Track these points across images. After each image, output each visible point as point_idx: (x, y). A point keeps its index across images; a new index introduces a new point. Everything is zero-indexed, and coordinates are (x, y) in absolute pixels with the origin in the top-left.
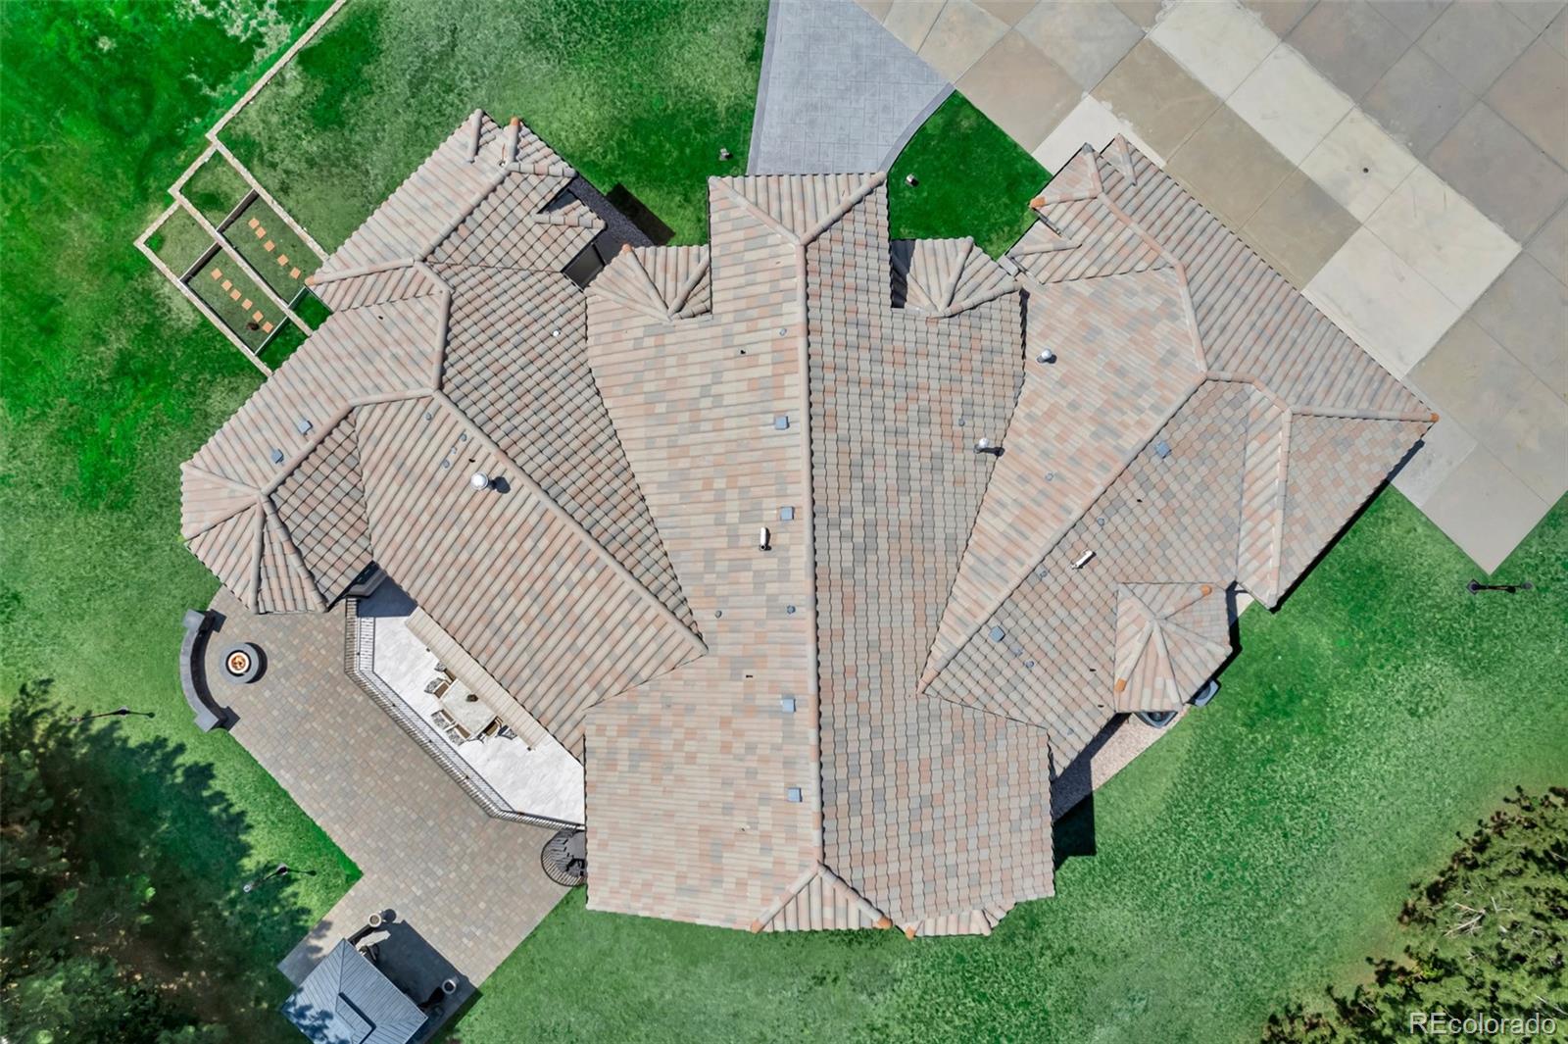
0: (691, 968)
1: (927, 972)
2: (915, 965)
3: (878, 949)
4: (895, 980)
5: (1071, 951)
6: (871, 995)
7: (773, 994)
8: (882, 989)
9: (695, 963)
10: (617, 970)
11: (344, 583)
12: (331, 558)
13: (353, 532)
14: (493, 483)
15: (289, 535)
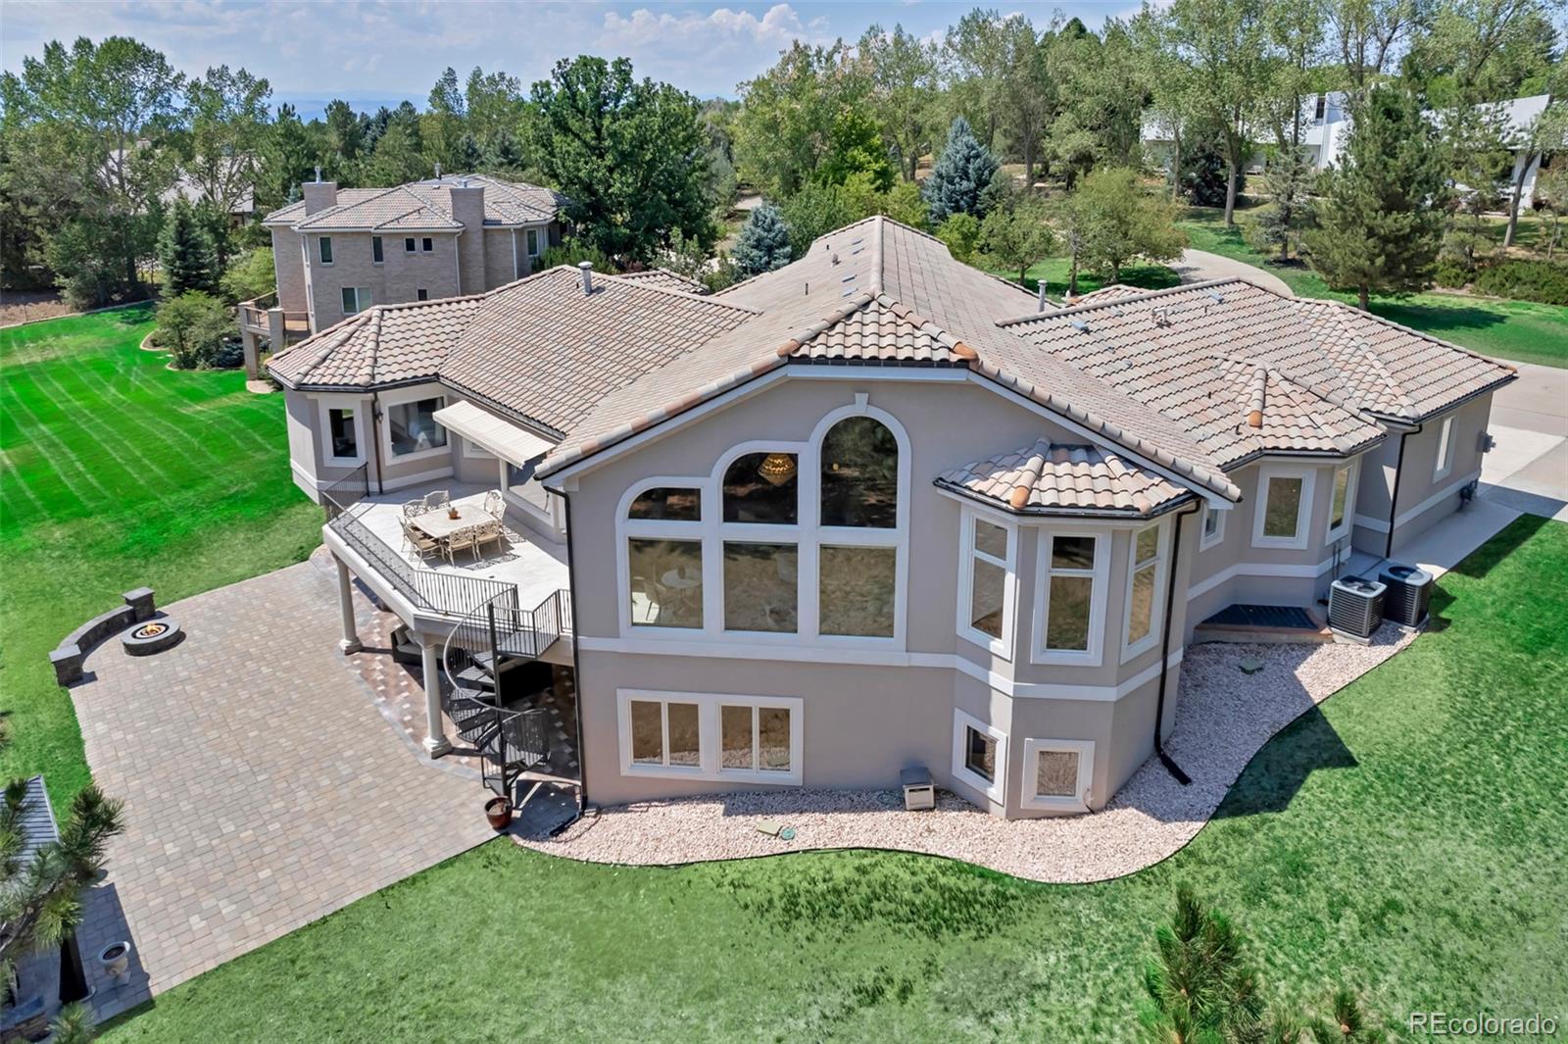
0: (604, 983)
1: (1103, 967)
2: (1074, 958)
3: (995, 939)
4: (1037, 987)
5: (1392, 905)
6: (984, 1017)
7: (764, 1024)
8: (1007, 1003)
9: (612, 975)
10: (451, 983)
11: (399, 376)
12: (401, 359)
13: (432, 354)
14: (592, 292)
15: (379, 334)
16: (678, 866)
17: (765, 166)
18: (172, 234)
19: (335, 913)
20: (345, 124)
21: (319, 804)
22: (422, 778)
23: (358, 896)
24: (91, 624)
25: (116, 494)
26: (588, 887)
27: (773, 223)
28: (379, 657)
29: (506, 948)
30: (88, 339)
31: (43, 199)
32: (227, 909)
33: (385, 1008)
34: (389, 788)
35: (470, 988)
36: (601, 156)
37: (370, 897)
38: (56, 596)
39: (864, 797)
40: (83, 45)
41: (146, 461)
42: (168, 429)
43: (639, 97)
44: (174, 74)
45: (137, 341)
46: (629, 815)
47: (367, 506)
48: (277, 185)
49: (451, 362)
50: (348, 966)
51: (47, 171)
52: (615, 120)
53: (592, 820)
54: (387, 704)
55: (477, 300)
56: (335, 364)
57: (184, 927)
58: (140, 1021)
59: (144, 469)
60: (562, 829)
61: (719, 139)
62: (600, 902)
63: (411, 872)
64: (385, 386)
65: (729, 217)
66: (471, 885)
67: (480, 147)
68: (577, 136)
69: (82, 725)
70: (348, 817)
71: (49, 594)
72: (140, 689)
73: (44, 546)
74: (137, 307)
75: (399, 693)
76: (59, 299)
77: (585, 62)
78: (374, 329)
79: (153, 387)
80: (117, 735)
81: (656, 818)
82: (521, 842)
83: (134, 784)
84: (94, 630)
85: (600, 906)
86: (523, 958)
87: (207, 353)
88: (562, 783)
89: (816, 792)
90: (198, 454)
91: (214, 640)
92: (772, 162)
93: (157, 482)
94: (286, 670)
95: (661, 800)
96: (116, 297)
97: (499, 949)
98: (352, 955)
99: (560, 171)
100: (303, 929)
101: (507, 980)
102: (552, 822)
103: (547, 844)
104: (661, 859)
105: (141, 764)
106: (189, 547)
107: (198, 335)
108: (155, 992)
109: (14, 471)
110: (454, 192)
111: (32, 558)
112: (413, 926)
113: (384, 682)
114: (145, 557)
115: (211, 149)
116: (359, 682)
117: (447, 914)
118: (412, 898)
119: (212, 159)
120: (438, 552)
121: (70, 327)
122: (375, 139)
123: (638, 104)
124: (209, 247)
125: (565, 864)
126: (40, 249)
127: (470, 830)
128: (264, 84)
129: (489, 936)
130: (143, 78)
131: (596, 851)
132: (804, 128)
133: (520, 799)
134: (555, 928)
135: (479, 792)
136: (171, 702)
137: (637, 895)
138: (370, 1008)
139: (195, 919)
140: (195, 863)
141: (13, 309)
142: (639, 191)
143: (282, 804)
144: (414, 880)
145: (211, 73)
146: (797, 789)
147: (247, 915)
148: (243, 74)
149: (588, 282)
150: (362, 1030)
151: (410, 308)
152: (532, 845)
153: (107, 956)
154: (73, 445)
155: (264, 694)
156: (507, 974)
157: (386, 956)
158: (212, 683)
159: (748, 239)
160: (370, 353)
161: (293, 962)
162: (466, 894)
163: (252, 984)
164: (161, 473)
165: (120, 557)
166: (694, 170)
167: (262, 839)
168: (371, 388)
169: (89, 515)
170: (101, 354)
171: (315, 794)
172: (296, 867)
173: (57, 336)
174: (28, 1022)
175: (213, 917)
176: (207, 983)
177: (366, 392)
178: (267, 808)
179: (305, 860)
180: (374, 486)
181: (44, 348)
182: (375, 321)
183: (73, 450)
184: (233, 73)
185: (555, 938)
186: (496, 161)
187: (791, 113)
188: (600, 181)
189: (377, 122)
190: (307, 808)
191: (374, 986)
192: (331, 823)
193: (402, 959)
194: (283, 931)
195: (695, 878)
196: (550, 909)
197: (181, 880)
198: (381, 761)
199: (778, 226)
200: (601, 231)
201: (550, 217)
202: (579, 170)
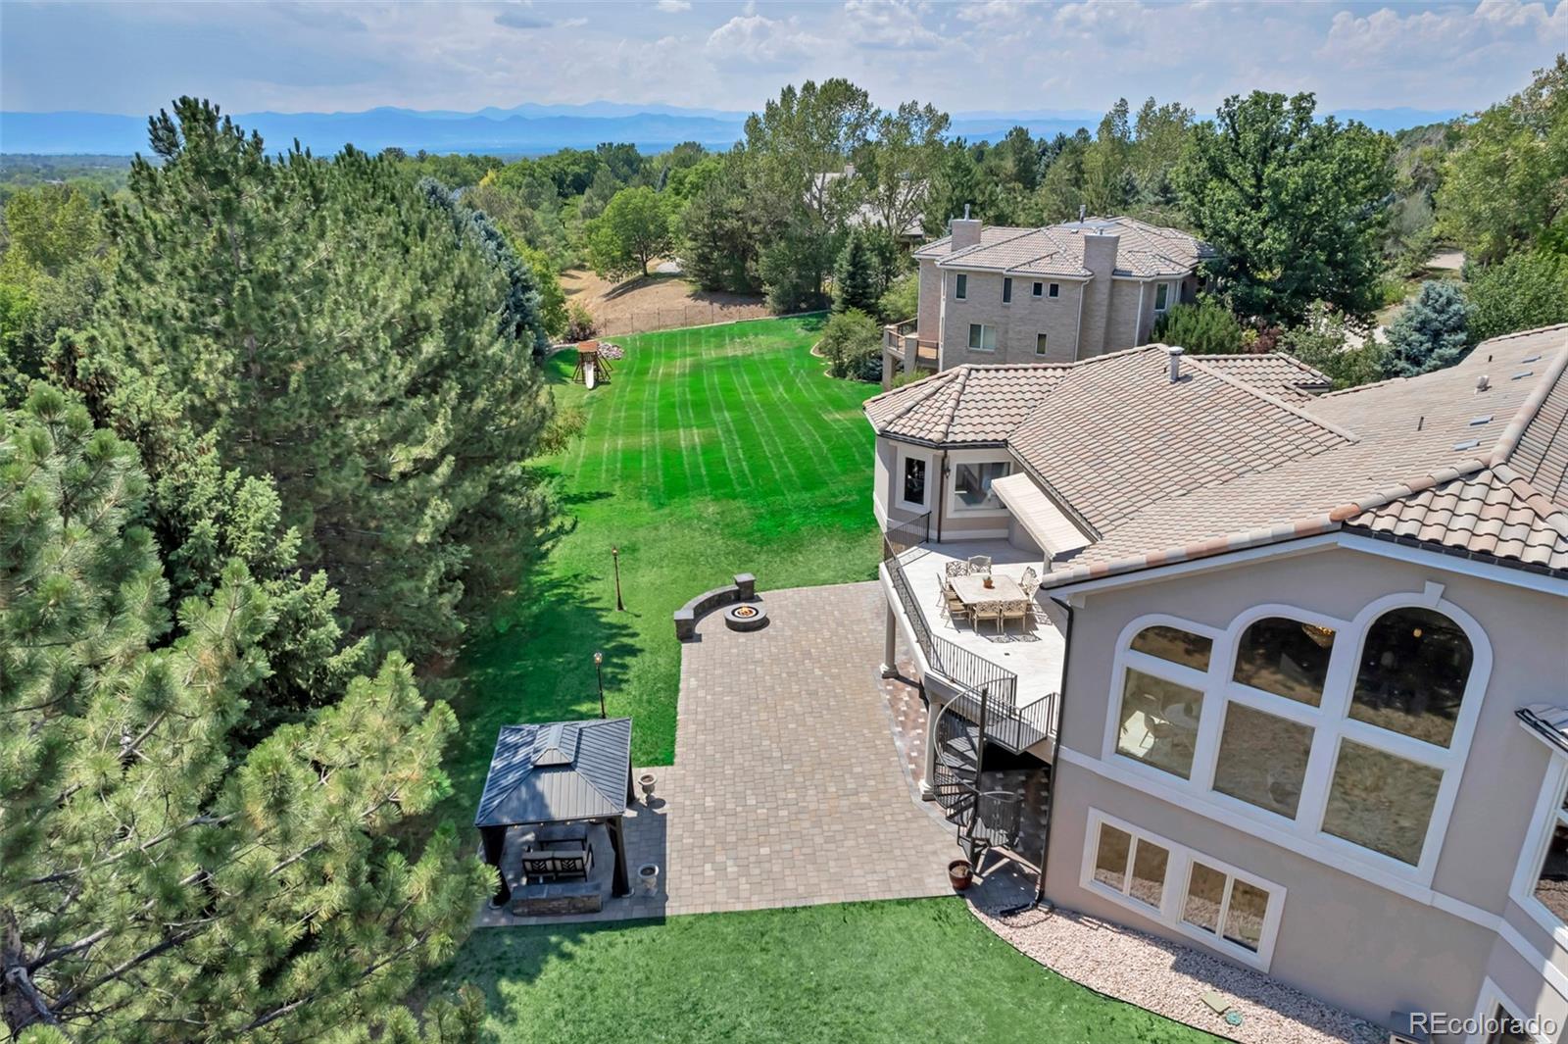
10: (872, 1013)
11: (970, 437)
12: (976, 420)
13: (1007, 419)
14: (1178, 379)
15: (961, 393)
16: (1108, 997)
17: (1476, 219)
18: (848, 256)
19: (804, 908)
20: (1022, 149)
21: (822, 806)
22: (909, 815)
23: (826, 901)
24: (708, 595)
25: (757, 483)
26: (1017, 980)
27: (1449, 302)
28: (909, 688)
29: (927, 1002)
30: (776, 340)
31: (764, 219)
32: (732, 869)
33: (814, 1008)
34: (880, 814)
35: (885, 1025)
36: (1257, 207)
37: (834, 905)
38: (696, 563)
39: (1339, 1018)
40: (809, 87)
41: (786, 459)
42: (809, 433)
43: (1315, 138)
44: (873, 110)
45: (810, 346)
46: (1078, 926)
47: (923, 551)
48: (940, 215)
49: (1023, 431)
50: (799, 958)
51: (770, 196)
52: (1282, 165)
53: (1042, 915)
54: (902, 735)
55: (1064, 369)
56: (917, 416)
57: (699, 870)
58: (653, 930)
59: (782, 465)
60: (1012, 913)
61: (1426, 180)
62: (1022, 999)
63: (873, 898)
64: (955, 445)
65: (1414, 276)
66: (917, 931)
67: (1139, 184)
68: (1233, 182)
69: (682, 676)
70: (840, 827)
71: (691, 559)
72: (727, 659)
73: (700, 518)
74: (815, 316)
75: (915, 728)
76: (763, 303)
77: (1258, 98)
78: (958, 387)
79: (809, 390)
80: (701, 693)
81: (1102, 939)
82: (972, 909)
83: (701, 738)
84: (709, 600)
85: (1021, 1003)
86: (937, 1019)
87: (857, 364)
88: (1030, 868)
89: (1282, 986)
90: (824, 460)
91: (788, 633)
92: (1486, 214)
93: (788, 479)
94: (833, 677)
95: (1114, 925)
96: (803, 305)
97: (921, 1001)
98: (805, 951)
99: (1207, 221)
100: (777, 910)
101: (917, 1032)
102: (1006, 901)
103: (994, 921)
104: (1094, 983)
105: (710, 724)
106: (794, 544)
107: (850, 350)
108: (668, 913)
109: (699, 448)
110: (1088, 240)
111: (690, 526)
112: (859, 947)
113: (905, 714)
114: (761, 546)
115: (891, 178)
116: (885, 706)
117: (889, 948)
118: (866, 919)
119: (892, 189)
120: (966, 617)
121: (766, 329)
122: (1047, 166)
123: (1313, 148)
124: (874, 269)
125: (1005, 948)
126: (757, 261)
127: (932, 880)
128: (945, 117)
129: (916, 983)
130: (849, 113)
131: (1036, 947)
132: (1545, 172)
133: (985, 867)
134: (974, 1004)
135: (952, 846)
136: (743, 678)
137: (1059, 1008)
138: (804, 1002)
139: (708, 867)
140: (721, 821)
141: (733, 309)
142: (1294, 248)
143: (794, 795)
144: (870, 906)
145: (902, 108)
146: (1261, 974)
147: (743, 880)
148: (929, 109)
149: (1175, 369)
150: (792, 1018)
151: (997, 370)
152: (981, 916)
153: (644, 872)
154: (742, 434)
155: (810, 694)
156: (919, 1027)
157: (830, 963)
158: (776, 670)
159: (1410, 319)
160: (949, 411)
161: (763, 935)
162: (911, 938)
163: (730, 939)
164: (793, 472)
165: (745, 540)
166: (1370, 226)
167: (772, 820)
168: (942, 446)
169: (735, 498)
170: (782, 355)
171: (821, 796)
172: (789, 855)
173: (756, 335)
174: (589, 897)
175: (721, 870)
176: (702, 922)
177: (937, 448)
178: (782, 795)
179: (796, 852)
180: (933, 534)
181: (745, 344)
182: (961, 379)
183: (740, 438)
184: (921, 108)
185: (970, 1014)
186: (1152, 199)
187: (1530, 155)
188: (1250, 234)
189: (1053, 149)
190: (812, 806)
191: (813, 985)
192: (826, 827)
193: (840, 972)
194: (764, 906)
195: (1119, 1017)
196: (976, 984)
197: (708, 830)
198: (881, 786)
199: (1455, 307)
200: (1241, 290)
201: (1185, 271)
202: (1227, 221)
